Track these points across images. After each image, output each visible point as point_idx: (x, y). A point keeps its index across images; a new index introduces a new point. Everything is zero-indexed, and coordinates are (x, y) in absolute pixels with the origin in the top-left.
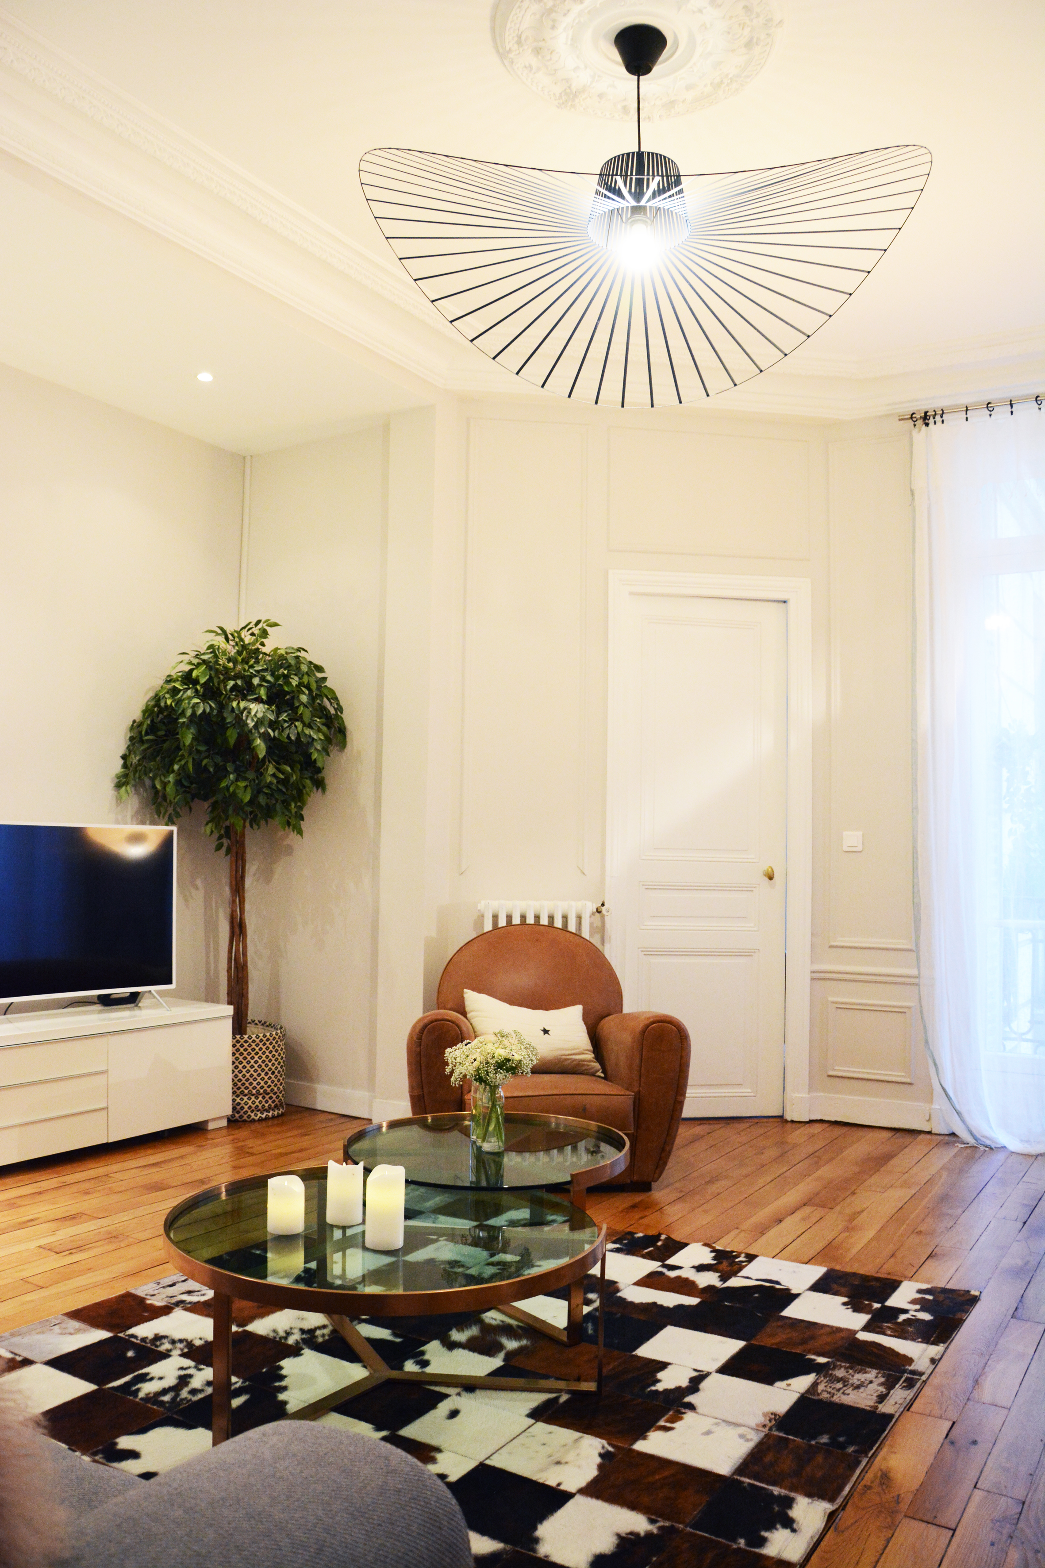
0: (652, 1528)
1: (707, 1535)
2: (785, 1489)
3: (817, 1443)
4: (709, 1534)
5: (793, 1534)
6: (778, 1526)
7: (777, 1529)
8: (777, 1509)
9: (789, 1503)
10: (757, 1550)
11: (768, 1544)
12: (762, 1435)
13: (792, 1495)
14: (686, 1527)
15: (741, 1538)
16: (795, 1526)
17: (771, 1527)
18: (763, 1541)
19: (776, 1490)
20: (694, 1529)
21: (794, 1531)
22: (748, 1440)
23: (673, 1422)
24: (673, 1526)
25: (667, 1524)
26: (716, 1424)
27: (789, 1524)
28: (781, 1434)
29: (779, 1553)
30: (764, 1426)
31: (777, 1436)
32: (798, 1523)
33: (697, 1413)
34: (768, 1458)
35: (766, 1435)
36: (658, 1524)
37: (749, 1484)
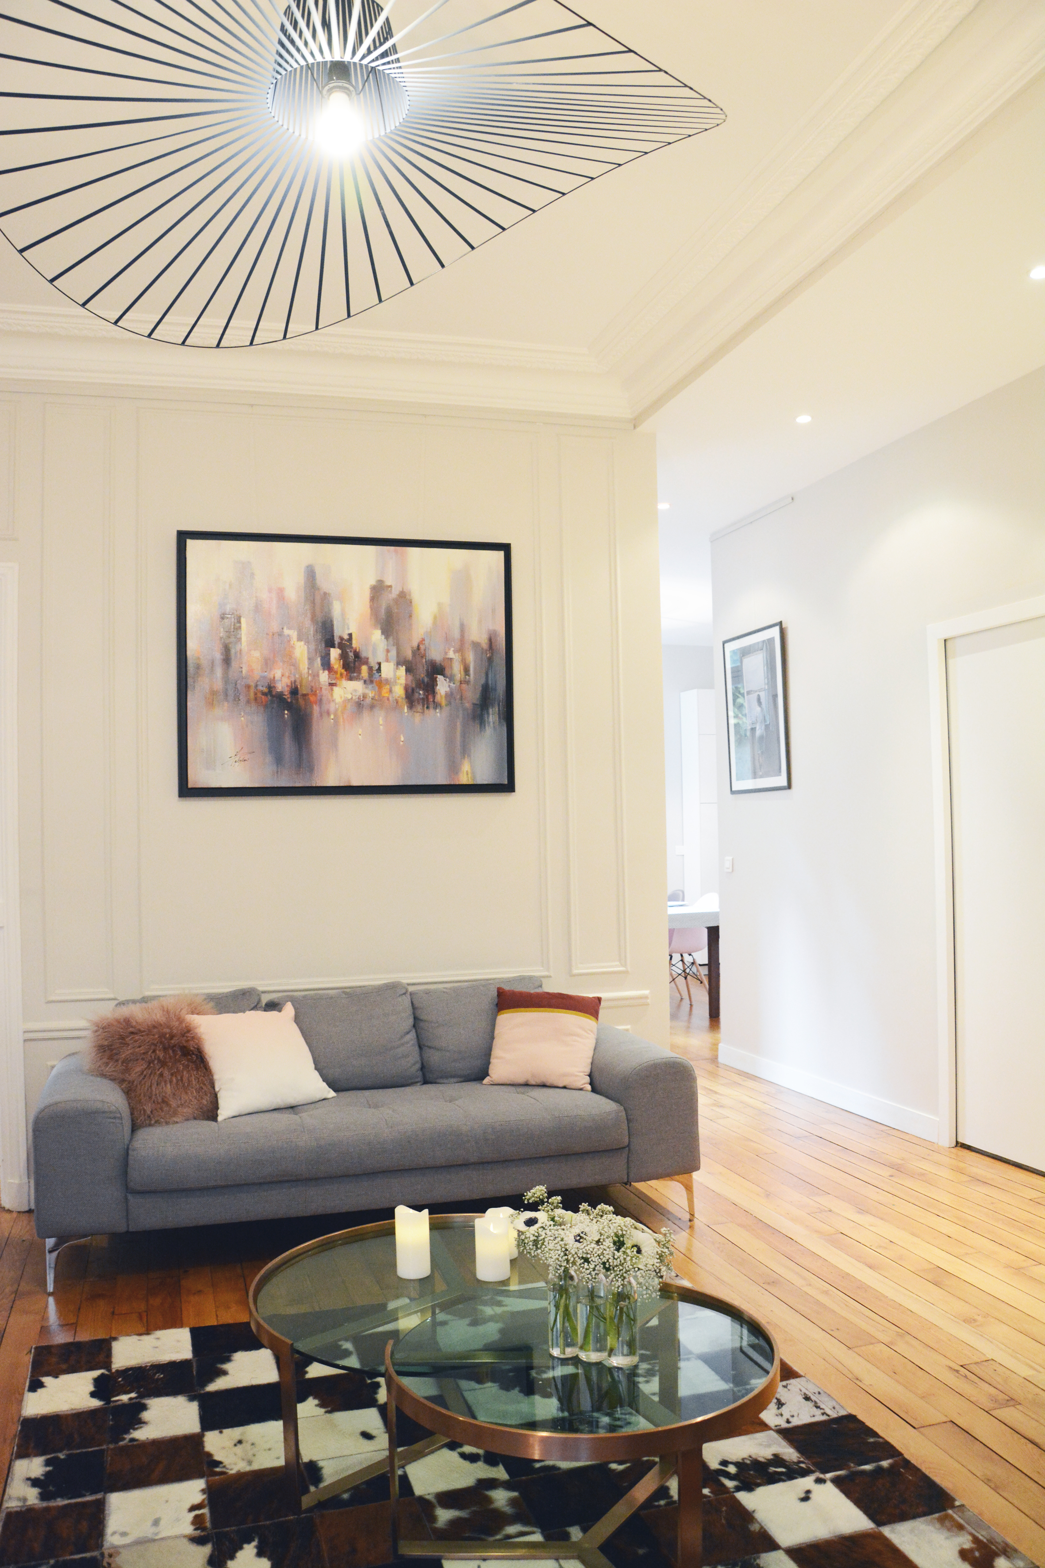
0: (128, 1437)
1: (90, 1450)
2: (54, 1507)
3: (48, 1563)
4: (88, 1452)
5: (28, 1477)
6: (42, 1478)
7: (42, 1475)
8: (51, 1488)
9: (43, 1497)
10: (49, 1456)
11: (43, 1463)
12: (106, 1545)
13: (45, 1504)
14: (108, 1448)
15: (64, 1459)
16: (29, 1483)
17: (47, 1475)
18: (47, 1463)
19: (61, 1502)
20: (101, 1449)
21: (29, 1479)
22: (114, 1533)
23: (196, 1517)
24: (117, 1443)
25: (121, 1443)
26: (157, 1534)
27: (35, 1482)
28: (88, 1555)
29: (32, 1461)
30: (110, 1556)
31: (93, 1551)
32: (28, 1486)
33: (185, 1536)
34: (84, 1525)
35: (102, 1546)
36: (127, 1440)
37: (84, 1496)
